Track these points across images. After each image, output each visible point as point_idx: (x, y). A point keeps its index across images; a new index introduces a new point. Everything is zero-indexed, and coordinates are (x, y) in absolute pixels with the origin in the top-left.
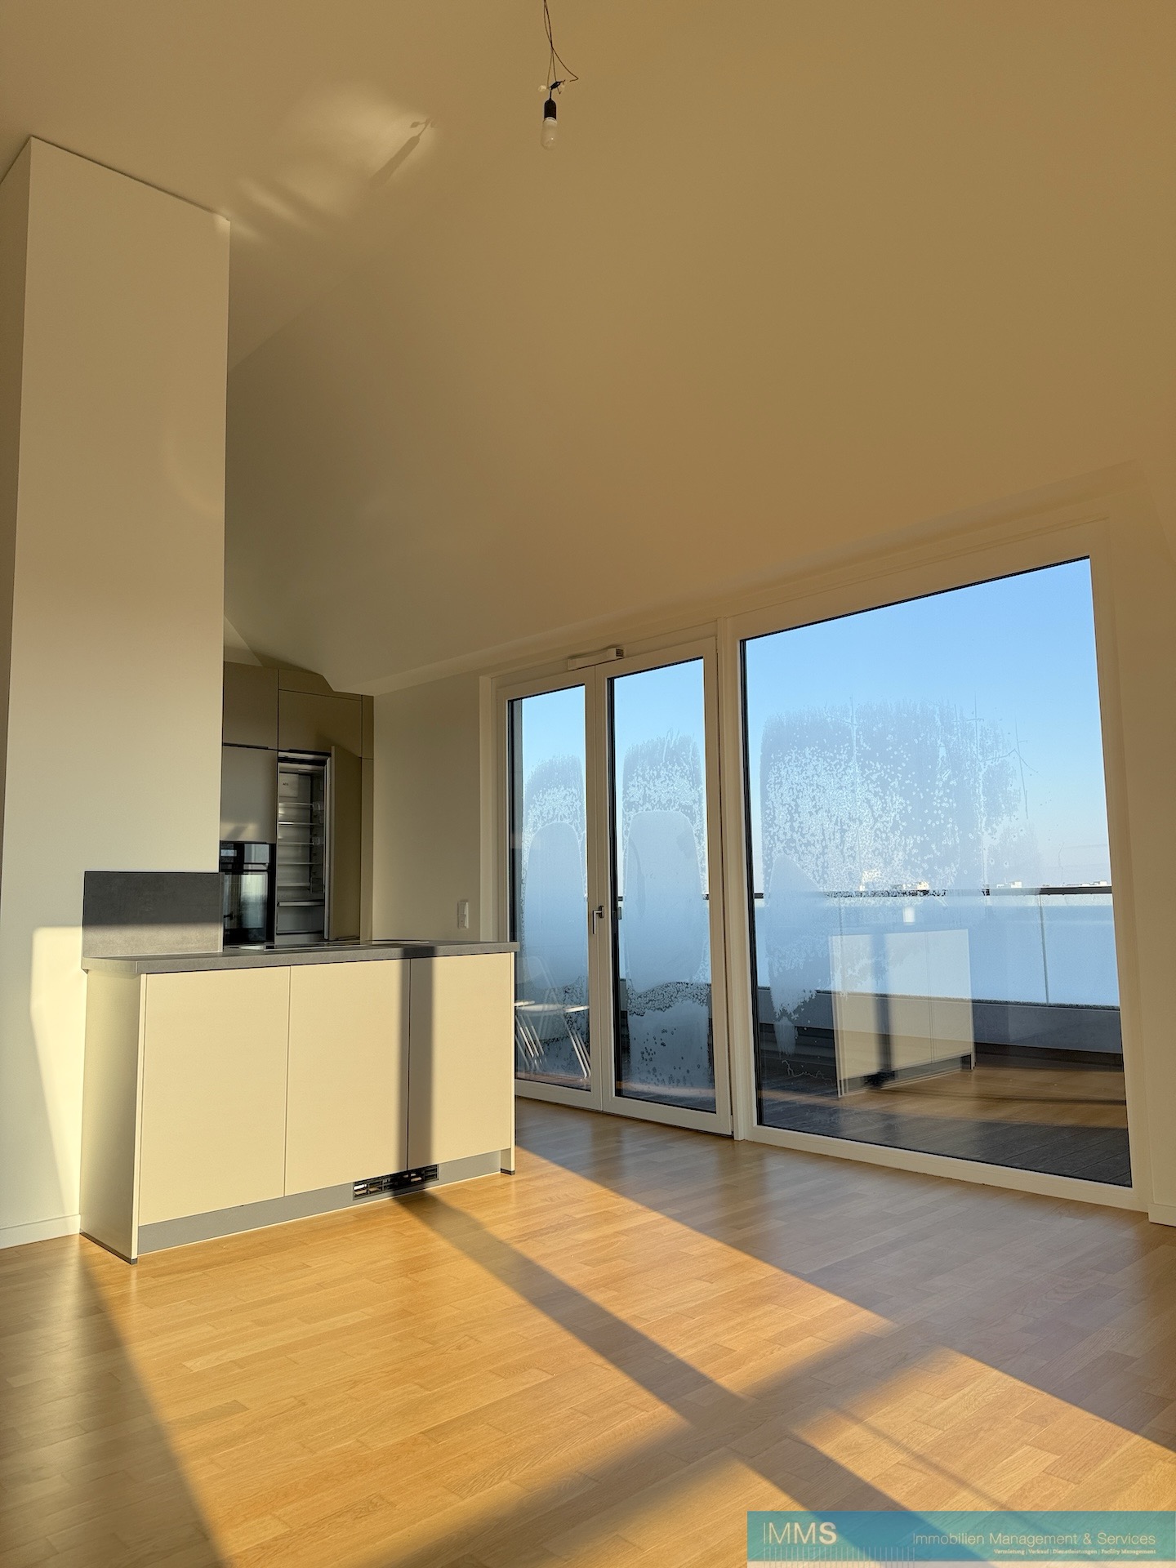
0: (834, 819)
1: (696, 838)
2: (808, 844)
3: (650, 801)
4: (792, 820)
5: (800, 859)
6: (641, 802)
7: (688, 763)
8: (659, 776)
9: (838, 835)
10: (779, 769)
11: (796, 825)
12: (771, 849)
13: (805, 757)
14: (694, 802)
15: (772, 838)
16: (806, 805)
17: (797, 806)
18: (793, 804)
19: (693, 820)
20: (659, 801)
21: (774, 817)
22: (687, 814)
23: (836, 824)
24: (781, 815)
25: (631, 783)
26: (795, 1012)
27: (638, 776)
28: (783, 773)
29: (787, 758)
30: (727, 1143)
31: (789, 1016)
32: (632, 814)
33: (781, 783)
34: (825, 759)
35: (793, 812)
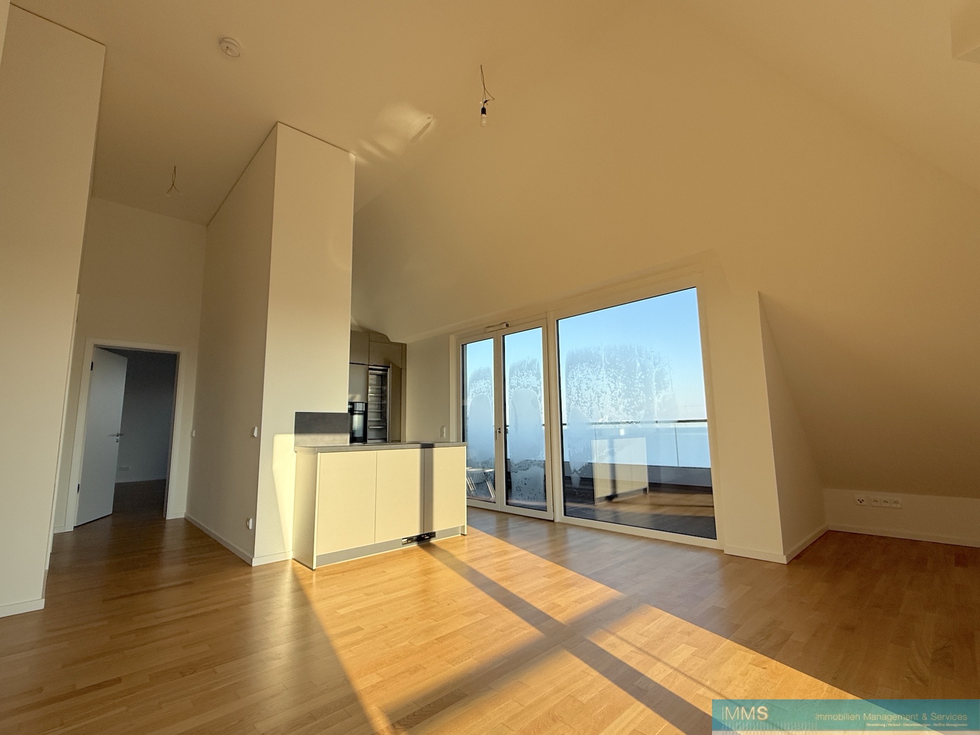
0: (595, 392)
1: (539, 400)
2: (585, 402)
3: (520, 385)
4: (578, 393)
5: (581, 408)
6: (516, 386)
7: (535, 370)
8: (523, 375)
9: (597, 399)
10: (573, 372)
11: (580, 395)
12: (570, 405)
13: (583, 367)
14: (538, 385)
15: (570, 400)
16: (584, 387)
17: (580, 387)
18: (578, 386)
19: (538, 393)
20: (524, 385)
21: (571, 392)
22: (535, 390)
23: (596, 394)
24: (574, 390)
25: (512, 378)
26: (579, 470)
27: (515, 375)
28: (574, 373)
29: (576, 368)
30: (552, 523)
31: (577, 472)
32: (513, 390)
33: (573, 378)
34: (591, 368)
35: (579, 389)
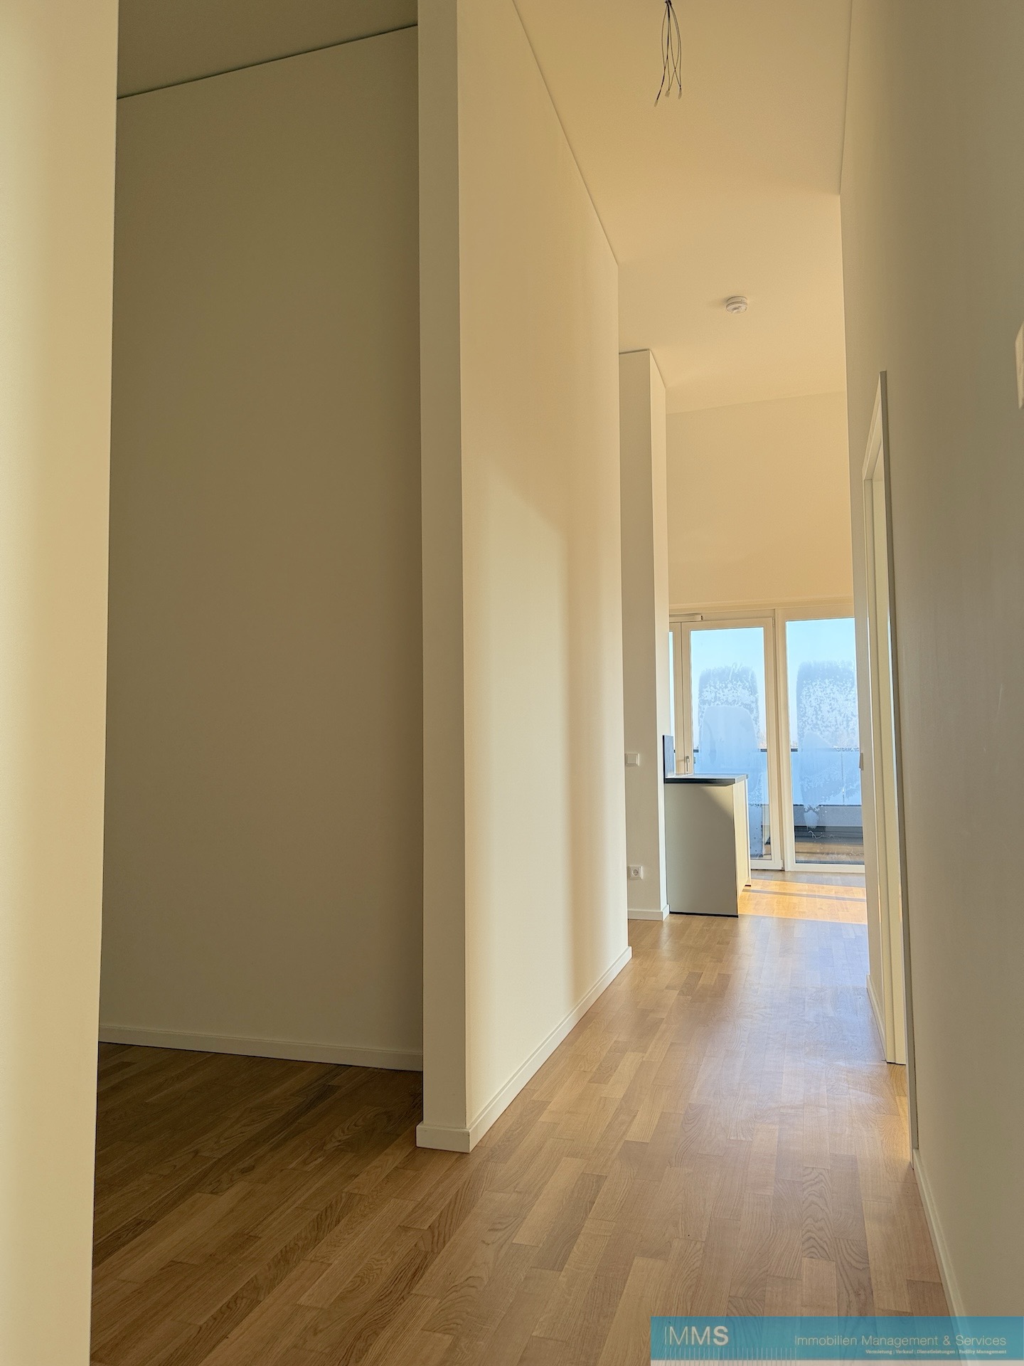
1: (754, 722)
2: (827, 726)
3: (720, 700)
4: (817, 714)
6: (713, 700)
7: (748, 682)
8: (726, 687)
9: (845, 723)
10: (808, 689)
11: (819, 717)
12: (803, 728)
13: (825, 683)
14: (753, 702)
15: (804, 722)
16: (825, 708)
18: (818, 706)
19: (751, 711)
20: (727, 701)
21: (805, 713)
22: (747, 708)
23: (844, 717)
24: (810, 711)
25: (705, 690)
26: (817, 808)
27: (710, 686)
28: (811, 690)
29: (814, 684)
30: (780, 873)
31: (814, 810)
32: (706, 706)
